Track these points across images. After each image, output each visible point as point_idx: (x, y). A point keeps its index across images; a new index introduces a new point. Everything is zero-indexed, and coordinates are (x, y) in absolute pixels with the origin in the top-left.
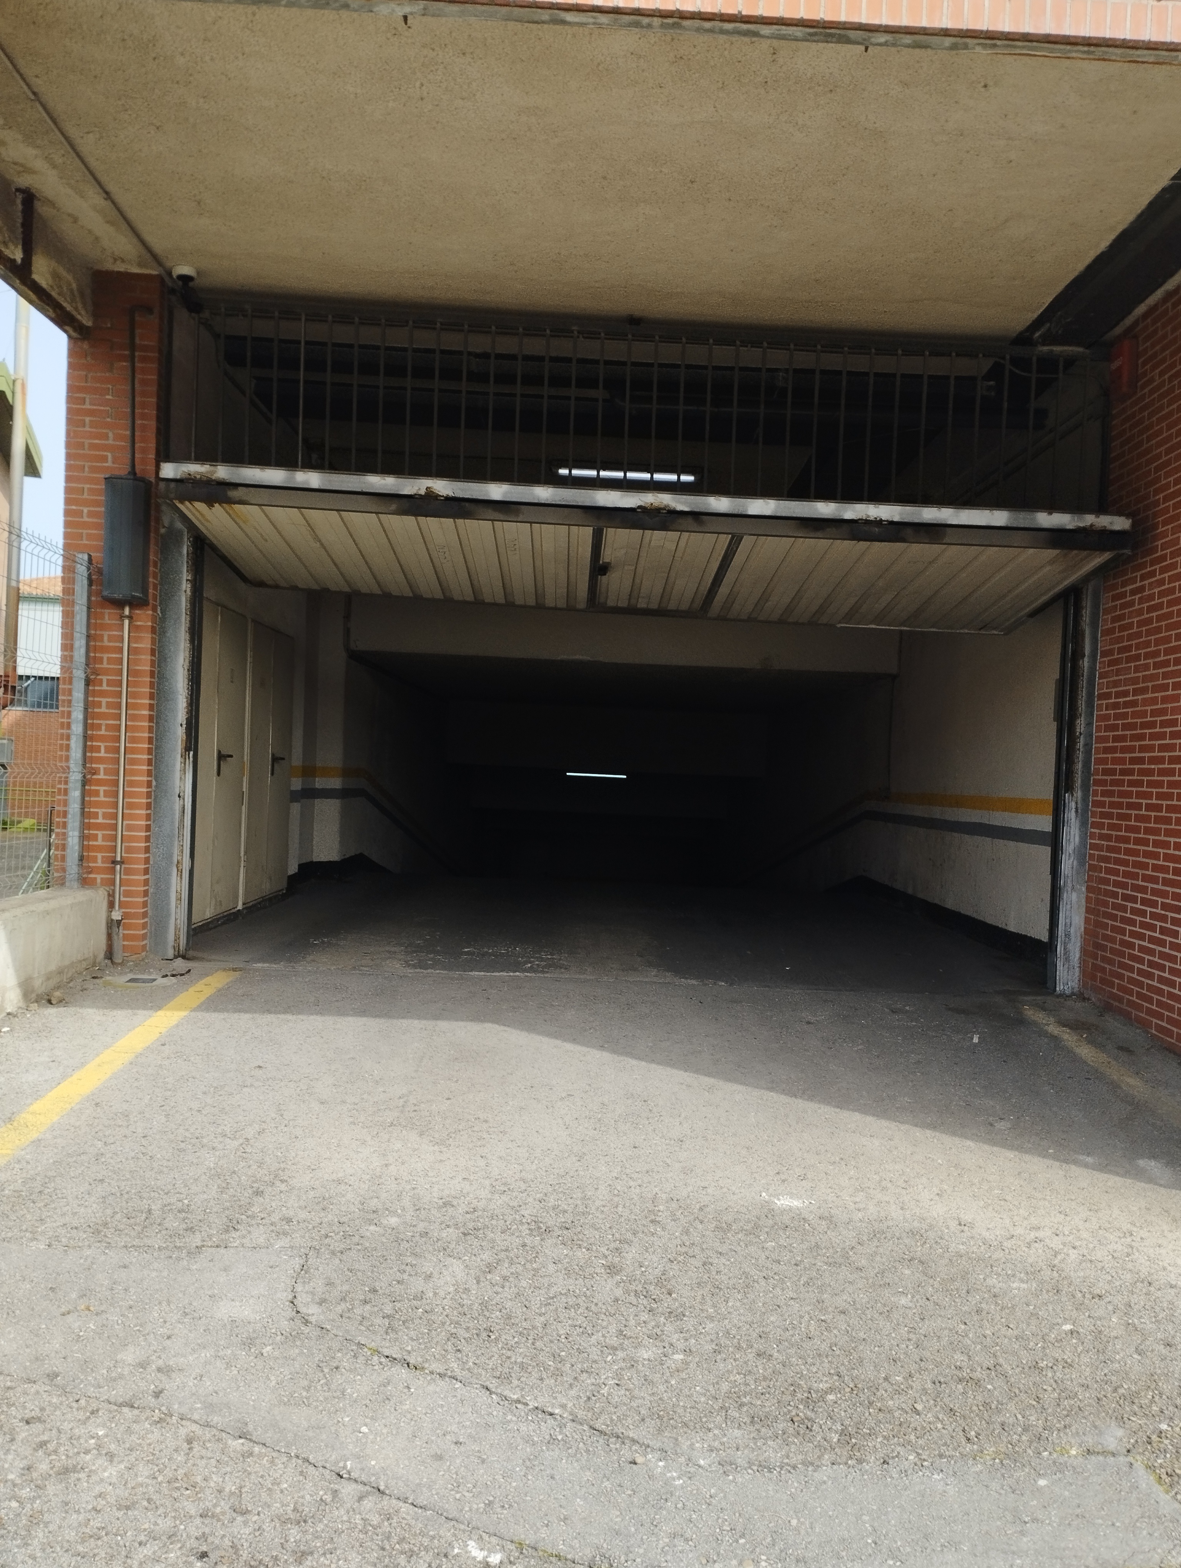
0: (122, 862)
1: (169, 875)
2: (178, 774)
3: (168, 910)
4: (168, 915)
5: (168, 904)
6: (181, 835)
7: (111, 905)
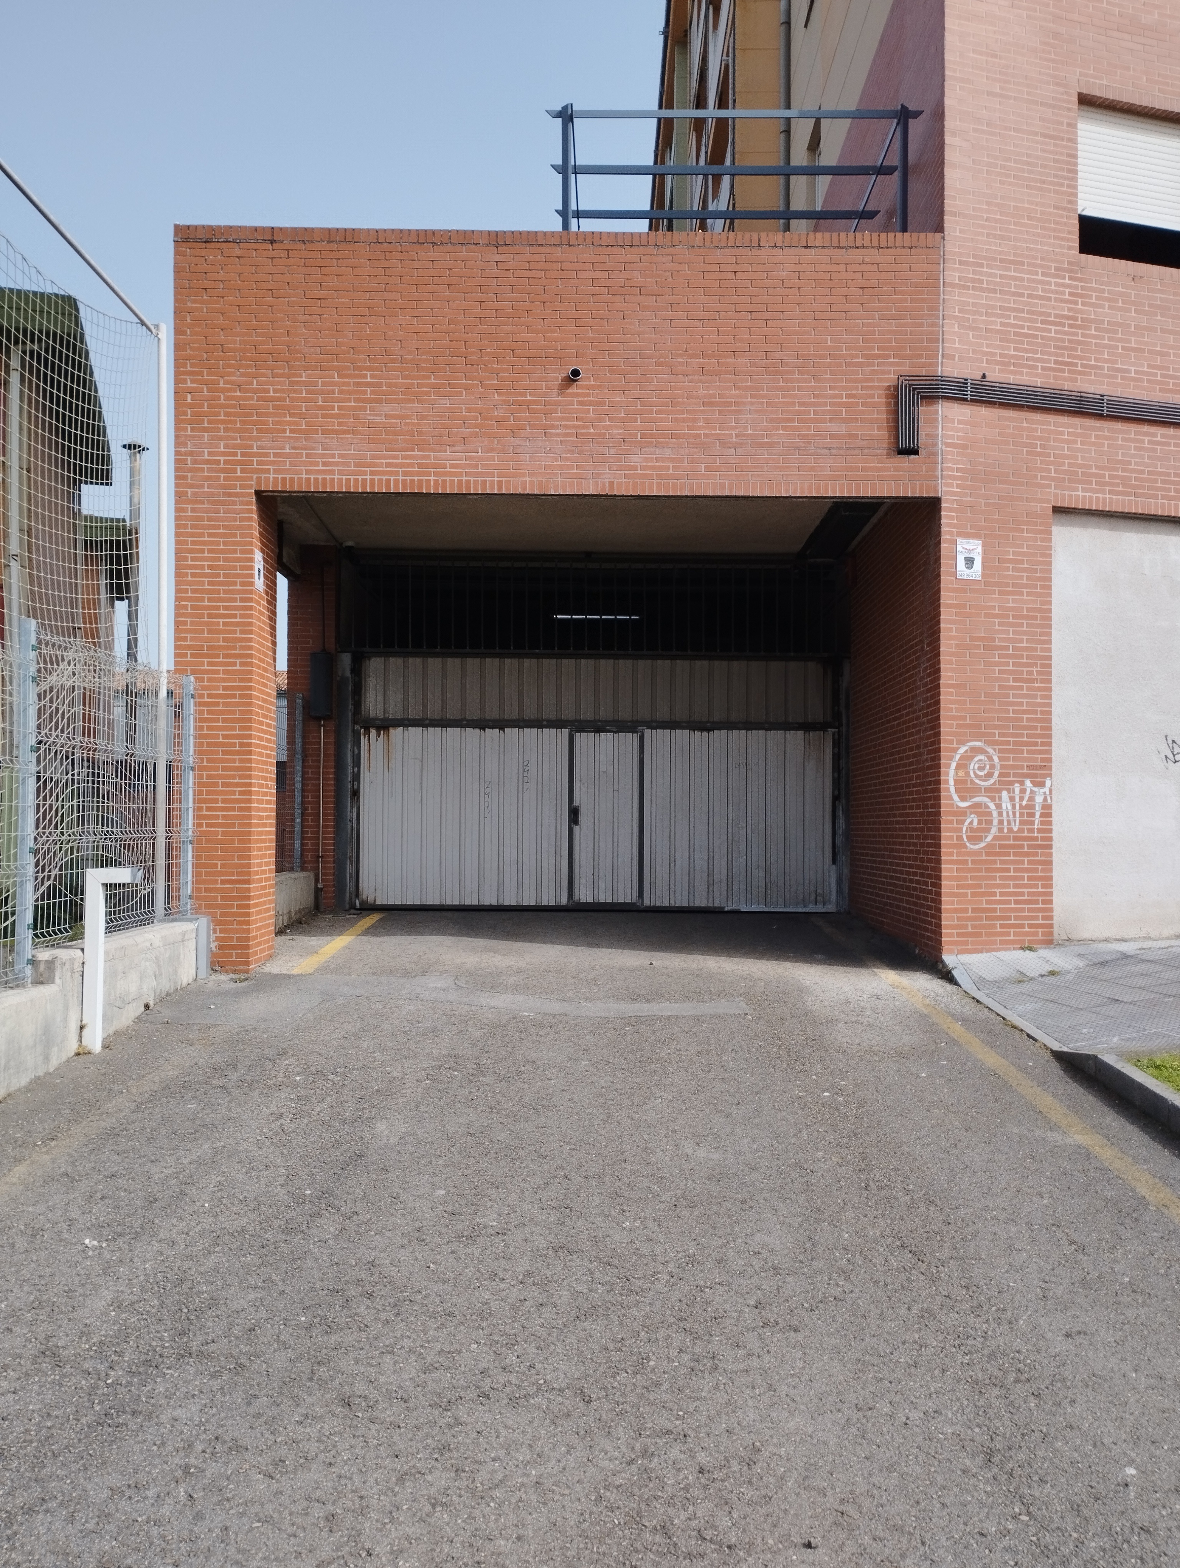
0: (322, 857)
1: (346, 864)
2: (349, 810)
3: (346, 883)
4: (346, 886)
5: (346, 879)
6: (351, 841)
7: (317, 881)
